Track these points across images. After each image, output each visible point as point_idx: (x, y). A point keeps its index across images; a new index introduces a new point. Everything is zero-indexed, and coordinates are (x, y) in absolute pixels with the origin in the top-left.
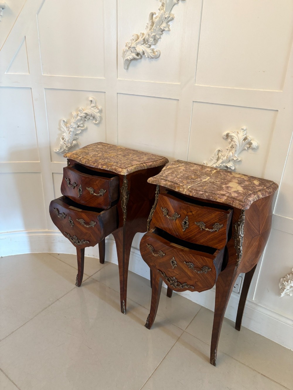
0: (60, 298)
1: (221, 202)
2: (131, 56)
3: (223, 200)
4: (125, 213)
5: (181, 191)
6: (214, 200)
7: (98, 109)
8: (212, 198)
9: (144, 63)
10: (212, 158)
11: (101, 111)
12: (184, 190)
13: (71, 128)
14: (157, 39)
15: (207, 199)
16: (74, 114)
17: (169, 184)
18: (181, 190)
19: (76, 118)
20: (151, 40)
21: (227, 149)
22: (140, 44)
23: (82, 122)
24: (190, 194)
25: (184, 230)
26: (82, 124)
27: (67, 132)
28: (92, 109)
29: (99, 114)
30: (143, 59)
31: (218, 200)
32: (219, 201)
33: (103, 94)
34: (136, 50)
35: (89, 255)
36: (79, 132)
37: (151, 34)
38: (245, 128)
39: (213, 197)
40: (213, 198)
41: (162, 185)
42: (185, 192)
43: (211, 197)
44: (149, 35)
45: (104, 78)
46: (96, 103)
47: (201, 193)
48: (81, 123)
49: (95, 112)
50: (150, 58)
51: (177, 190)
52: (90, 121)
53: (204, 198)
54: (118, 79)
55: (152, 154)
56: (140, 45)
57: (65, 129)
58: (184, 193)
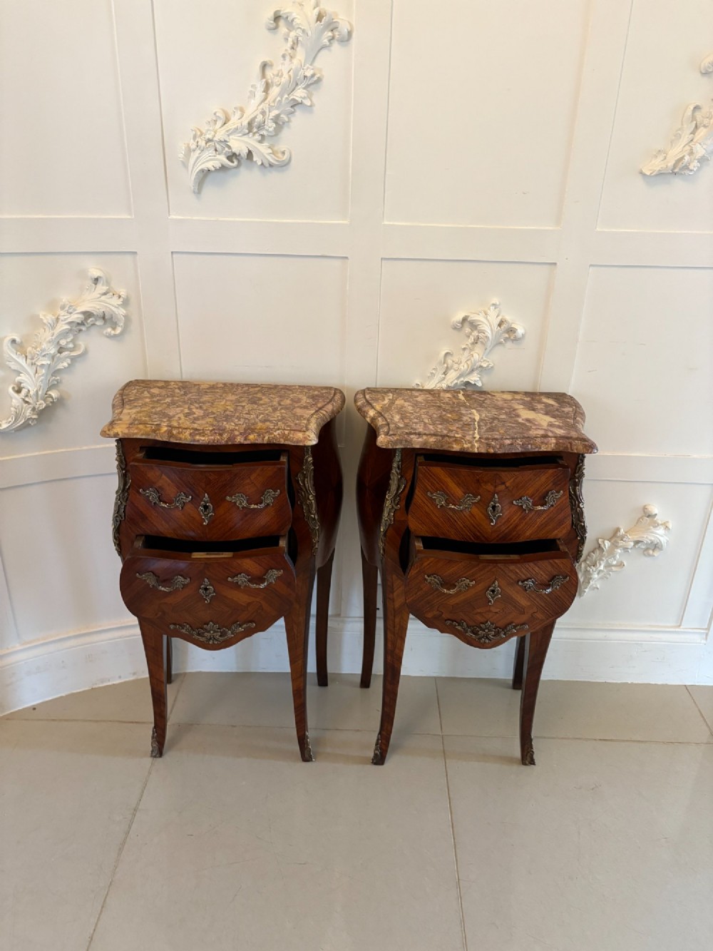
0: (138, 804)
1: (549, 450)
2: (213, 161)
3: (553, 446)
4: (318, 530)
5: (468, 448)
6: (537, 450)
7: (120, 297)
8: (532, 448)
9: (246, 178)
10: (434, 372)
11: (126, 303)
12: (473, 446)
13: (41, 358)
14: (281, 123)
15: (523, 450)
16: (48, 318)
17: (432, 439)
18: (465, 446)
19: (53, 328)
20: (271, 126)
21: (464, 349)
22: (240, 132)
23: (71, 338)
24: (489, 450)
25: (493, 522)
26: (71, 341)
27: (31, 371)
28: (103, 298)
29: (122, 312)
30: (242, 169)
31: (543, 449)
32: (545, 450)
33: (129, 258)
34: (229, 147)
35: (120, 677)
36: (65, 364)
37: (270, 112)
38: (495, 300)
39: (531, 445)
40: (534, 447)
41: (418, 446)
42: (478, 449)
43: (530, 446)
44: (263, 113)
45: (129, 217)
46: (108, 283)
47: (508, 442)
48: (69, 340)
49: (113, 305)
50: (267, 165)
51: (456, 448)
52: (94, 331)
53: (517, 451)
54: (173, 217)
55: (299, 386)
56: (240, 135)
57: (22, 361)
58: (476, 451)
